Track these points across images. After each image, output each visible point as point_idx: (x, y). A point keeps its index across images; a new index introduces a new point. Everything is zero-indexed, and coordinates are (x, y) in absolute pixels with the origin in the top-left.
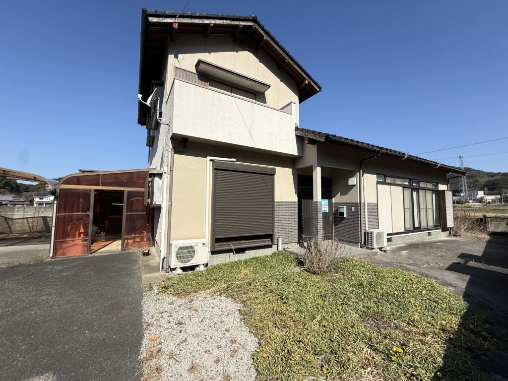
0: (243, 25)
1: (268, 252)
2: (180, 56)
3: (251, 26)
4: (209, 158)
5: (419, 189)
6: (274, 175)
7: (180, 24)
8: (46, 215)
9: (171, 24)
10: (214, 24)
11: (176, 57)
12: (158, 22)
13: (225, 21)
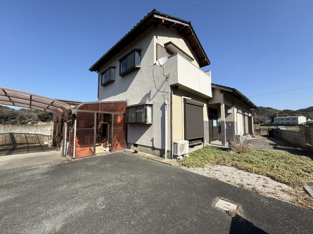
0: (186, 26)
1: (200, 147)
2: (158, 37)
3: (188, 26)
4: (183, 97)
5: (245, 116)
6: (203, 107)
7: (165, 21)
8: (13, 132)
9: (162, 19)
10: (176, 23)
11: (157, 37)
12: (157, 18)
13: (180, 22)
